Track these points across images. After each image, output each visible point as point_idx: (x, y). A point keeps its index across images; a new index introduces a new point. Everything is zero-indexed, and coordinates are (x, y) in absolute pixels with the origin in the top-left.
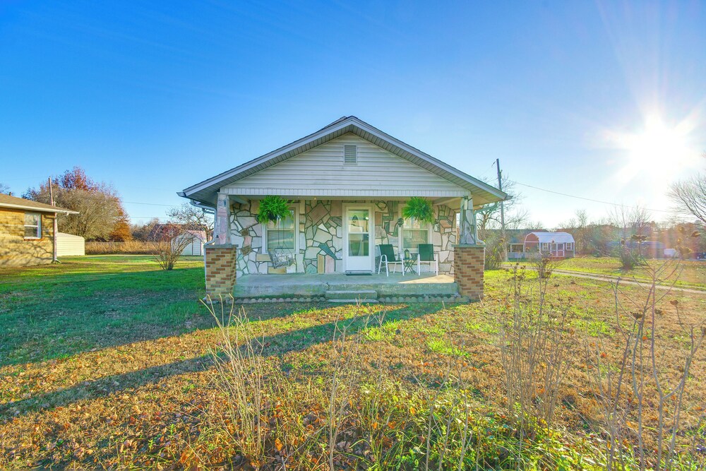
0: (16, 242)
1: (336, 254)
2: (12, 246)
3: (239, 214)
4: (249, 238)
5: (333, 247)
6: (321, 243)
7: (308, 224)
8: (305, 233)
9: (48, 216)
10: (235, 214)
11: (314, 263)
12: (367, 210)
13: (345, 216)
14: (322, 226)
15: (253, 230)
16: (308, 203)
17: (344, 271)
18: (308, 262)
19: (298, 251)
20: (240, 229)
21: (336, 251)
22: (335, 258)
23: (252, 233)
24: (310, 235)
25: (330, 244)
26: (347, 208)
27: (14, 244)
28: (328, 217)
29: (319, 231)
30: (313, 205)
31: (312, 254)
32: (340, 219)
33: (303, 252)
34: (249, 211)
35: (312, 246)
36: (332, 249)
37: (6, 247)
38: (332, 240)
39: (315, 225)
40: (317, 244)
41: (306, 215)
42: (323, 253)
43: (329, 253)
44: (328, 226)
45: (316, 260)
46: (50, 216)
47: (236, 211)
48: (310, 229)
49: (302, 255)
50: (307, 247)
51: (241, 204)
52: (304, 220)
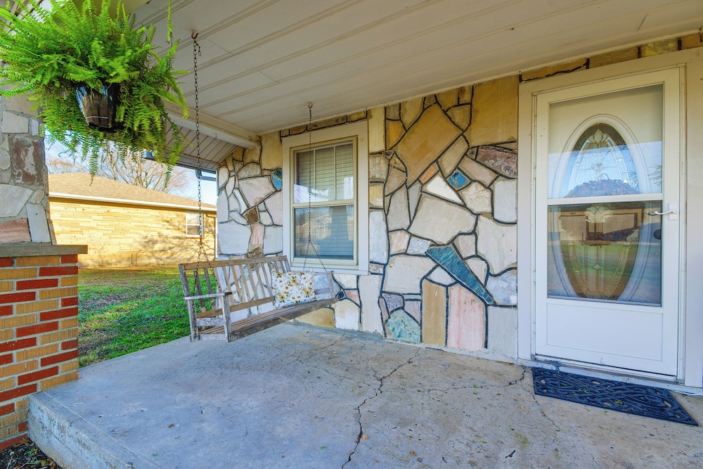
0: (180, 238)
1: (492, 285)
2: (176, 241)
3: (243, 174)
4: (259, 229)
5: (477, 256)
6: (434, 244)
7: (395, 181)
8: (386, 210)
9: (209, 215)
10: (236, 175)
11: (412, 307)
12: (659, 88)
13: (531, 136)
14: (438, 186)
15: (266, 210)
16: (393, 114)
17: (523, 355)
18: (392, 303)
19: (364, 266)
20: (244, 208)
21: (488, 274)
22: (487, 301)
23: (264, 218)
24: (399, 217)
25: (466, 245)
26: (543, 102)
27: (177, 240)
28: (460, 147)
29: (427, 202)
30: (408, 118)
31: (404, 276)
32: (508, 148)
33: (380, 269)
34: (259, 163)
35: (406, 254)
36: (477, 268)
37: (170, 242)
38: (474, 232)
39: (414, 183)
40: (422, 247)
41: (387, 153)
42: (441, 276)
43: (464, 277)
44: (458, 180)
45: (417, 298)
46: (212, 216)
47: (238, 166)
48: (400, 196)
49: (377, 279)
50: (389, 256)
51: (244, 150)
52: (379, 169)
